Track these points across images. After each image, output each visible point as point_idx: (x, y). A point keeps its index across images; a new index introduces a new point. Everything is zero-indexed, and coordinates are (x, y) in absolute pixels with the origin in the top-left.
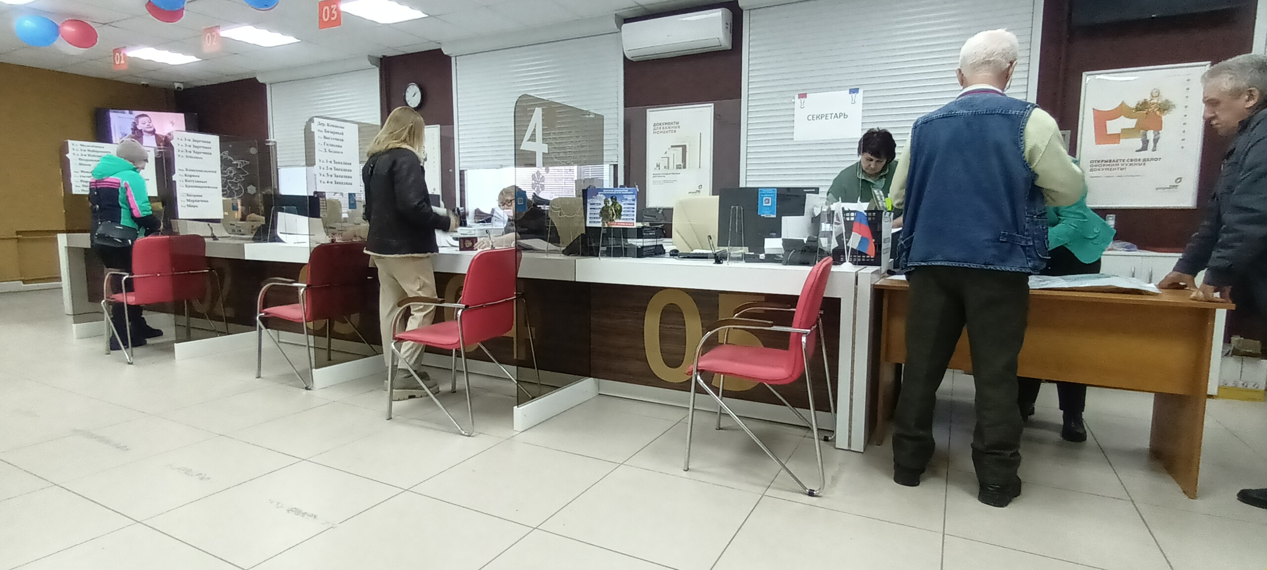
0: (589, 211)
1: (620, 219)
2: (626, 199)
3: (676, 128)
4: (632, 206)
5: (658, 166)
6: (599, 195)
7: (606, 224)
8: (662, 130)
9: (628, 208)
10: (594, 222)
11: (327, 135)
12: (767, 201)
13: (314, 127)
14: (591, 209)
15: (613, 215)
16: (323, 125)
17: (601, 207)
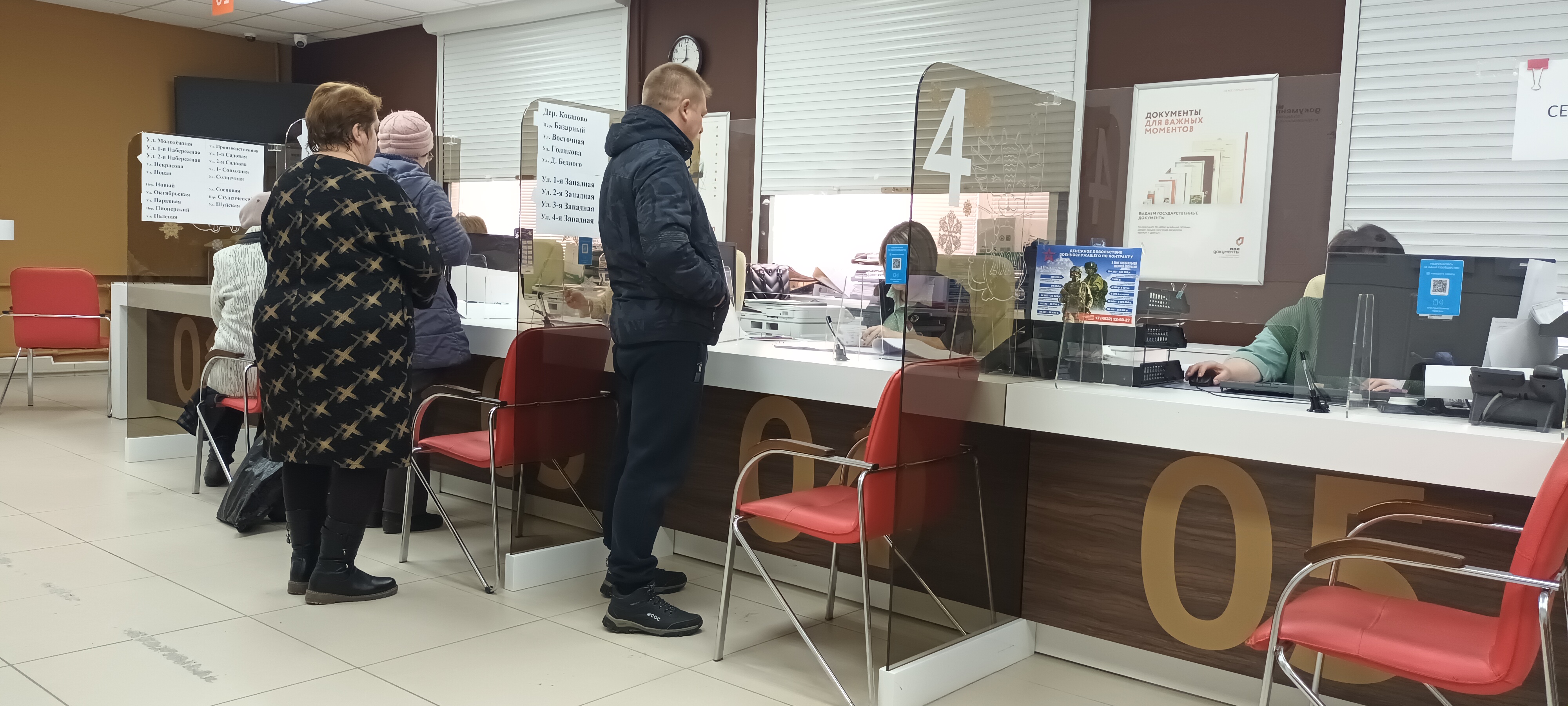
0: (1037, 290)
1: (1102, 307)
2: (1118, 270)
3: (1193, 121)
4: (1130, 284)
5: (1151, 196)
6: (1061, 259)
7: (1071, 316)
8: (1163, 126)
9: (1120, 287)
10: (1048, 312)
11: (560, 133)
12: (1439, 287)
13: (539, 119)
14: (1041, 285)
15: (1088, 299)
16: (553, 114)
17: (1063, 282)
